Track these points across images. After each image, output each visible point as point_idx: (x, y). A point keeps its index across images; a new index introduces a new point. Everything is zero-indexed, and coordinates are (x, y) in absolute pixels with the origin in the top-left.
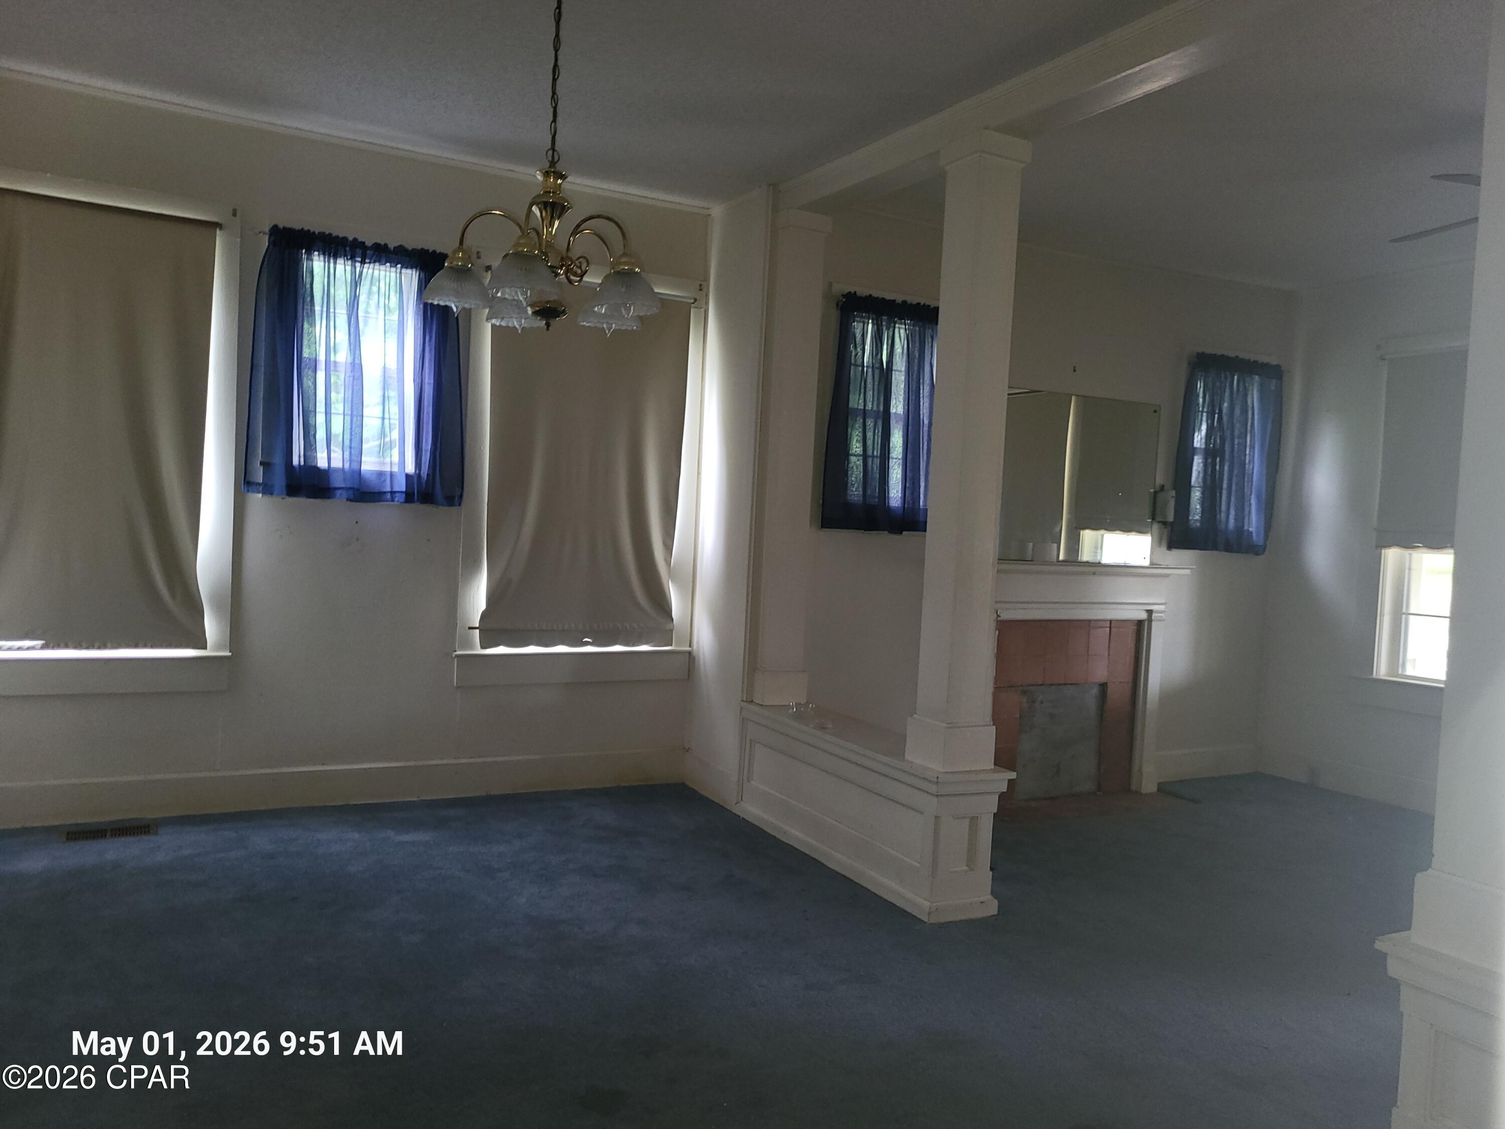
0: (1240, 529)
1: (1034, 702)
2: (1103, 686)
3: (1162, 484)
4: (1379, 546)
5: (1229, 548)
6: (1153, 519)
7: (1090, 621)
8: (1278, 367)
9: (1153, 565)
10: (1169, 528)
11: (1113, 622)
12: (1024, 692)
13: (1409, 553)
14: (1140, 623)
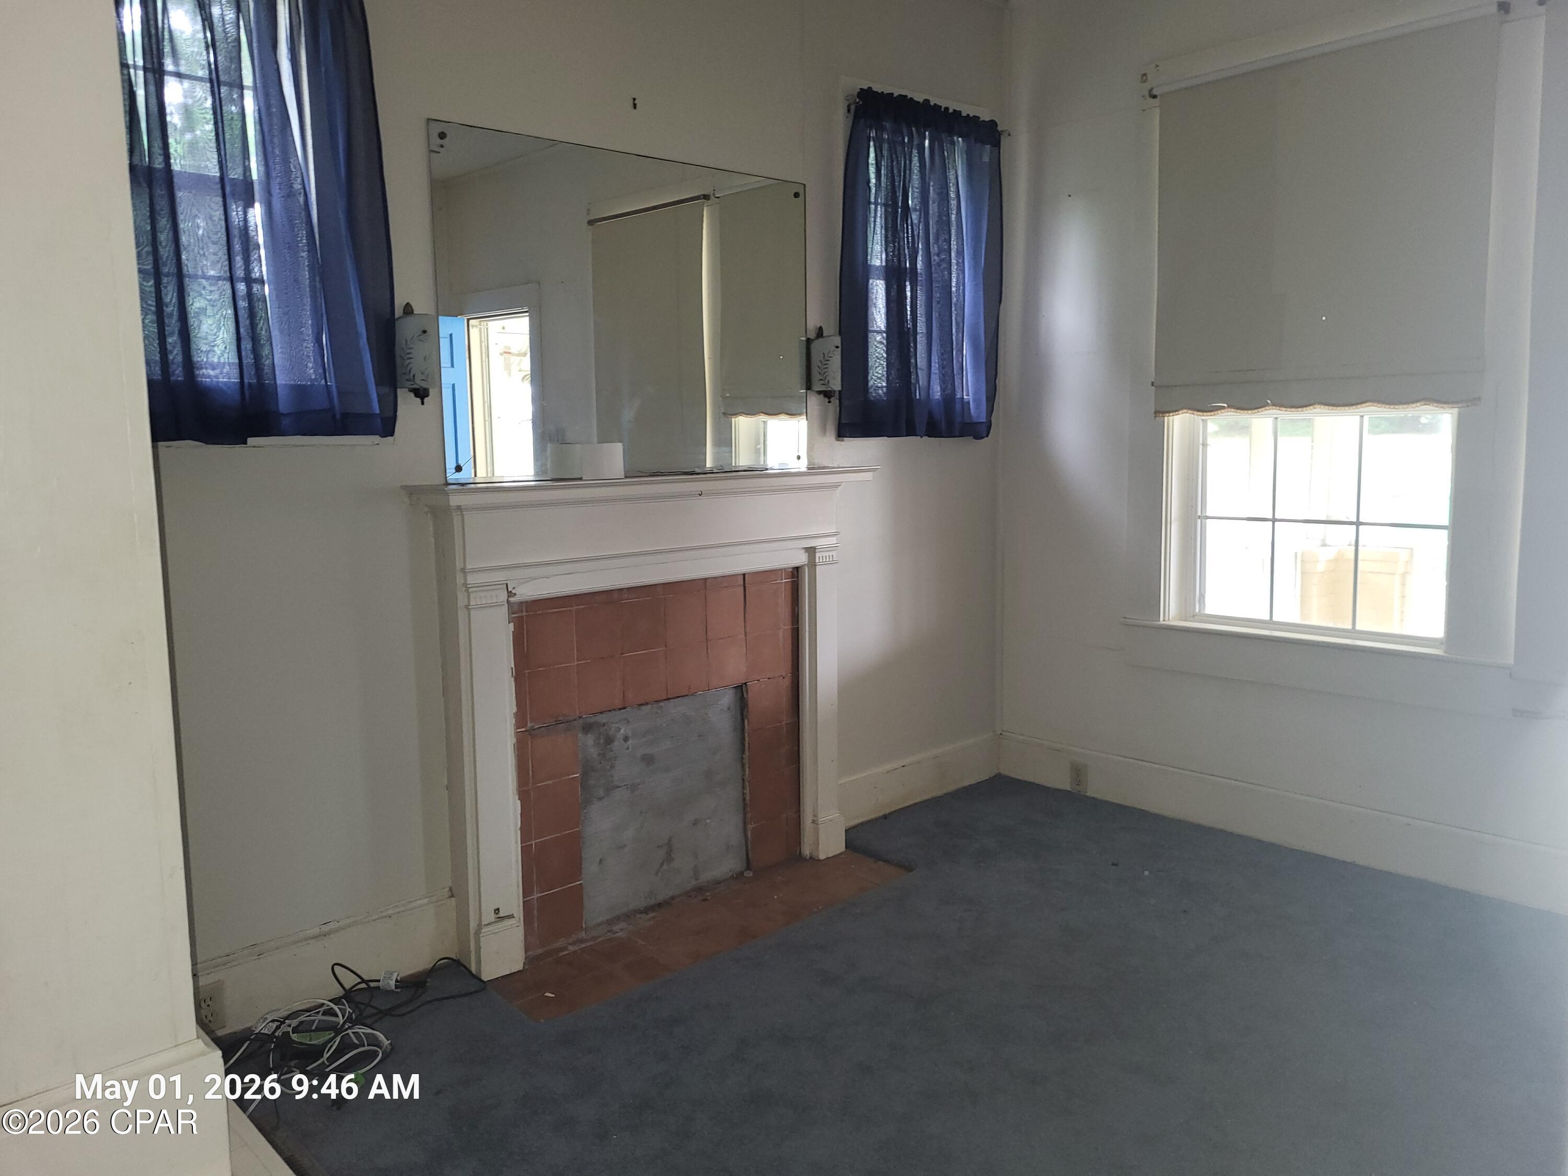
0: (949, 399)
1: (609, 740)
2: (741, 689)
3: (819, 326)
4: (1160, 412)
5: (933, 430)
6: (809, 387)
7: (705, 579)
8: (993, 124)
9: (813, 469)
10: (835, 401)
11: (746, 576)
12: (587, 728)
13: (1203, 420)
14: (796, 571)
